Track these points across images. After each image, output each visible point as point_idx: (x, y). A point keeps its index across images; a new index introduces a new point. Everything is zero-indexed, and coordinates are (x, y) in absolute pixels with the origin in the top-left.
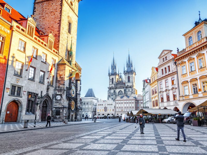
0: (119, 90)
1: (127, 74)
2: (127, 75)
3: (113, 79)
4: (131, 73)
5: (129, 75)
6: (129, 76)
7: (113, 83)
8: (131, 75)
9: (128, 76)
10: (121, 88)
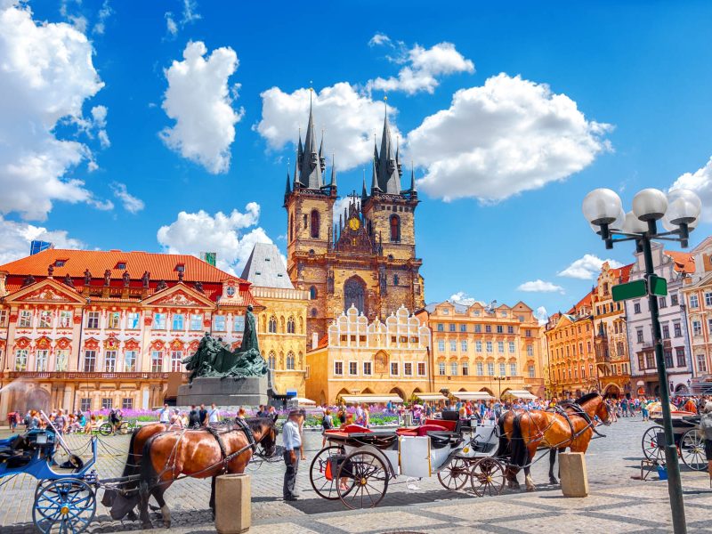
0: (350, 273)
1: (386, 206)
2: (389, 208)
3: (315, 214)
4: (407, 204)
5: (395, 210)
6: (398, 213)
7: (315, 233)
8: (407, 210)
9: (391, 212)
10: (359, 266)
